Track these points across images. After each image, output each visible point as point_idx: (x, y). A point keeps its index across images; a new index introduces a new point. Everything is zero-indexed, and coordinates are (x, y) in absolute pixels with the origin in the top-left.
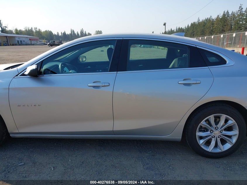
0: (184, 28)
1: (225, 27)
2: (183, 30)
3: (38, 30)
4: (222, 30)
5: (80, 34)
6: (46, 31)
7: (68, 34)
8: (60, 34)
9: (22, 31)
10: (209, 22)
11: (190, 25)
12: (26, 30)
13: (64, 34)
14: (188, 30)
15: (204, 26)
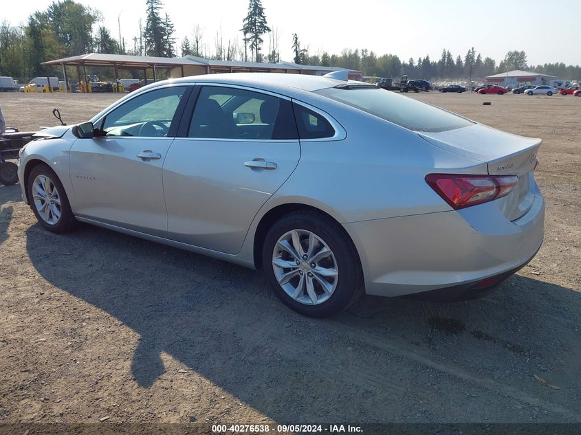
3: (369, 54)
5: (464, 62)
6: (385, 57)
7: (435, 63)
8: (416, 63)
9: (337, 58)
12: (345, 56)
13: (426, 61)
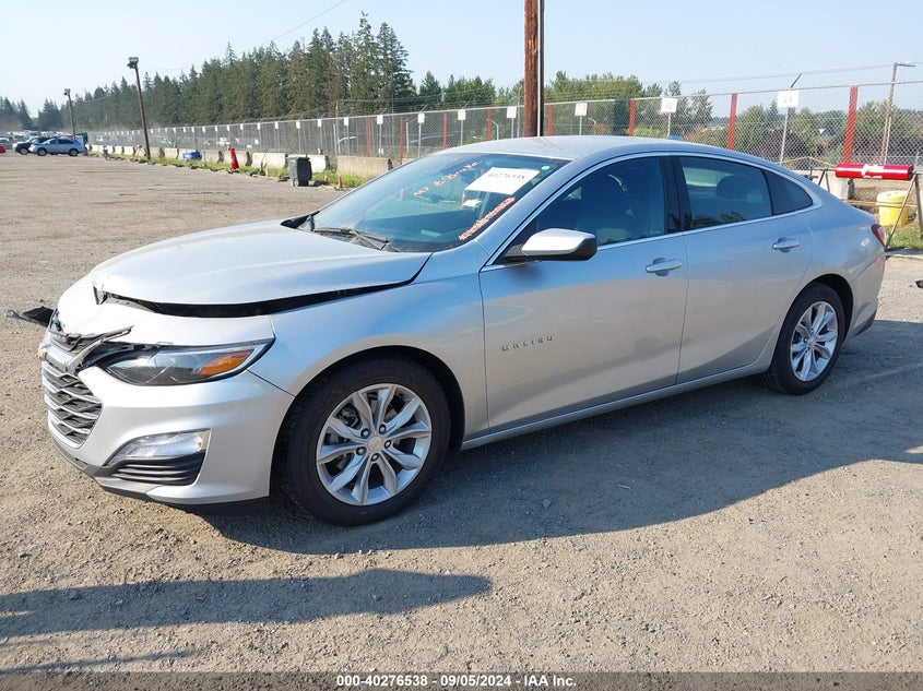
0: (178, 79)
1: (324, 84)
2: (177, 86)
4: (318, 95)
10: (269, 65)
11: (199, 70)
14: (194, 90)
15: (254, 75)
